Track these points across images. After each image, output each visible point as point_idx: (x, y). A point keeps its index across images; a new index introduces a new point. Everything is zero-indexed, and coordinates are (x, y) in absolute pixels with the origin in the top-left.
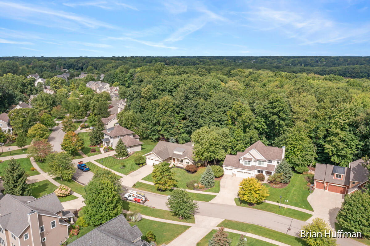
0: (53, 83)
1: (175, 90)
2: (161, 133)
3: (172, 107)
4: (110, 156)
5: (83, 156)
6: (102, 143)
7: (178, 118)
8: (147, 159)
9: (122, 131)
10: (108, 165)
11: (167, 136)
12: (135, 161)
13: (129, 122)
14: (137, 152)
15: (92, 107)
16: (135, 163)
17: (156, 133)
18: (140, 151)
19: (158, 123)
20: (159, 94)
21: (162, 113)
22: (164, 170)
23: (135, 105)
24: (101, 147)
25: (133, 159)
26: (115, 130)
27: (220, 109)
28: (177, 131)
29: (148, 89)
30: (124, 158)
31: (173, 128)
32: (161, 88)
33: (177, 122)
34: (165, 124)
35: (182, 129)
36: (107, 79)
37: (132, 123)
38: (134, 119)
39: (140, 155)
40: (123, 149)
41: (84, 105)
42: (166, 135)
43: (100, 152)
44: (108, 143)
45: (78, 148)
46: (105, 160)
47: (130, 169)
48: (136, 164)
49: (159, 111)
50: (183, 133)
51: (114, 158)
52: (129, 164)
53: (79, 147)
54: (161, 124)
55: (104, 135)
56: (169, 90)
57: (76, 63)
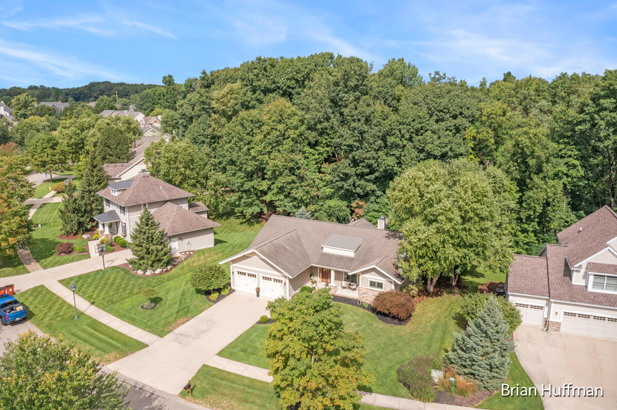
0: (19, 106)
1: (299, 90)
2: (267, 198)
3: (296, 128)
4: (114, 264)
5: (27, 267)
6: (98, 228)
7: (313, 157)
8: (236, 273)
9: (154, 190)
10: (103, 295)
11: (285, 206)
12: (195, 280)
13: (177, 168)
14: (202, 252)
15: (92, 144)
16: (193, 289)
17: (254, 201)
18: (210, 249)
19: (260, 171)
20: (257, 100)
21: (270, 144)
22: (321, 327)
23: (196, 134)
24: (94, 237)
25: (189, 275)
26: (133, 186)
27: (444, 123)
28: (314, 192)
29: (228, 93)
30: (158, 271)
31: (303, 184)
32: (264, 83)
33: (312, 169)
34: (281, 174)
35: (325, 186)
36: (141, 105)
37: (188, 172)
38: (192, 160)
39: (209, 259)
40: (155, 242)
41: (73, 140)
42: (282, 203)
43: (85, 253)
44: (113, 227)
45: (6, 240)
46: (94, 279)
47: (176, 310)
48: (198, 291)
49: (262, 136)
50: (330, 197)
51: (127, 272)
52: (172, 293)
53: (10, 239)
54: (269, 173)
55: (104, 202)
56: (284, 88)
57: (89, 91)
